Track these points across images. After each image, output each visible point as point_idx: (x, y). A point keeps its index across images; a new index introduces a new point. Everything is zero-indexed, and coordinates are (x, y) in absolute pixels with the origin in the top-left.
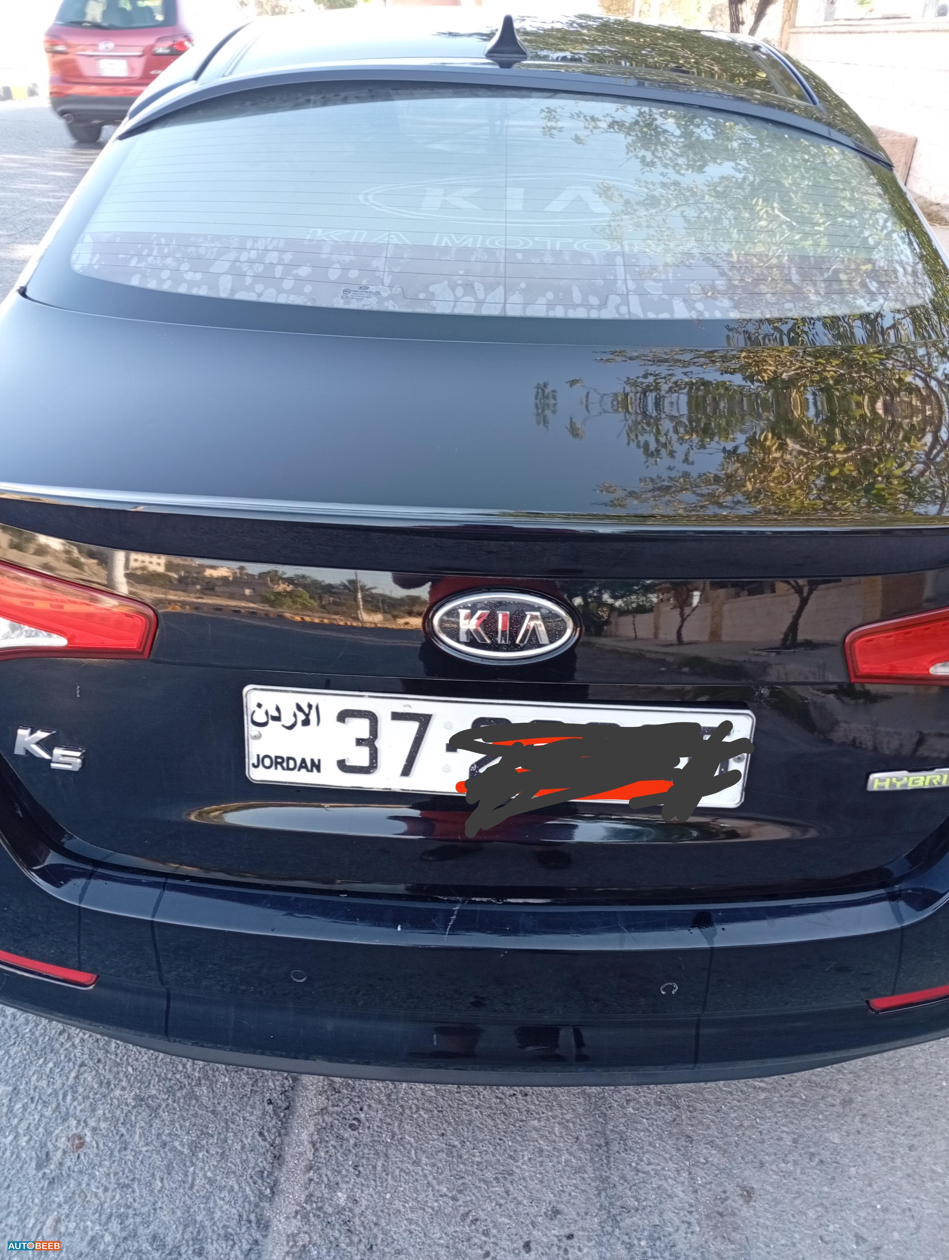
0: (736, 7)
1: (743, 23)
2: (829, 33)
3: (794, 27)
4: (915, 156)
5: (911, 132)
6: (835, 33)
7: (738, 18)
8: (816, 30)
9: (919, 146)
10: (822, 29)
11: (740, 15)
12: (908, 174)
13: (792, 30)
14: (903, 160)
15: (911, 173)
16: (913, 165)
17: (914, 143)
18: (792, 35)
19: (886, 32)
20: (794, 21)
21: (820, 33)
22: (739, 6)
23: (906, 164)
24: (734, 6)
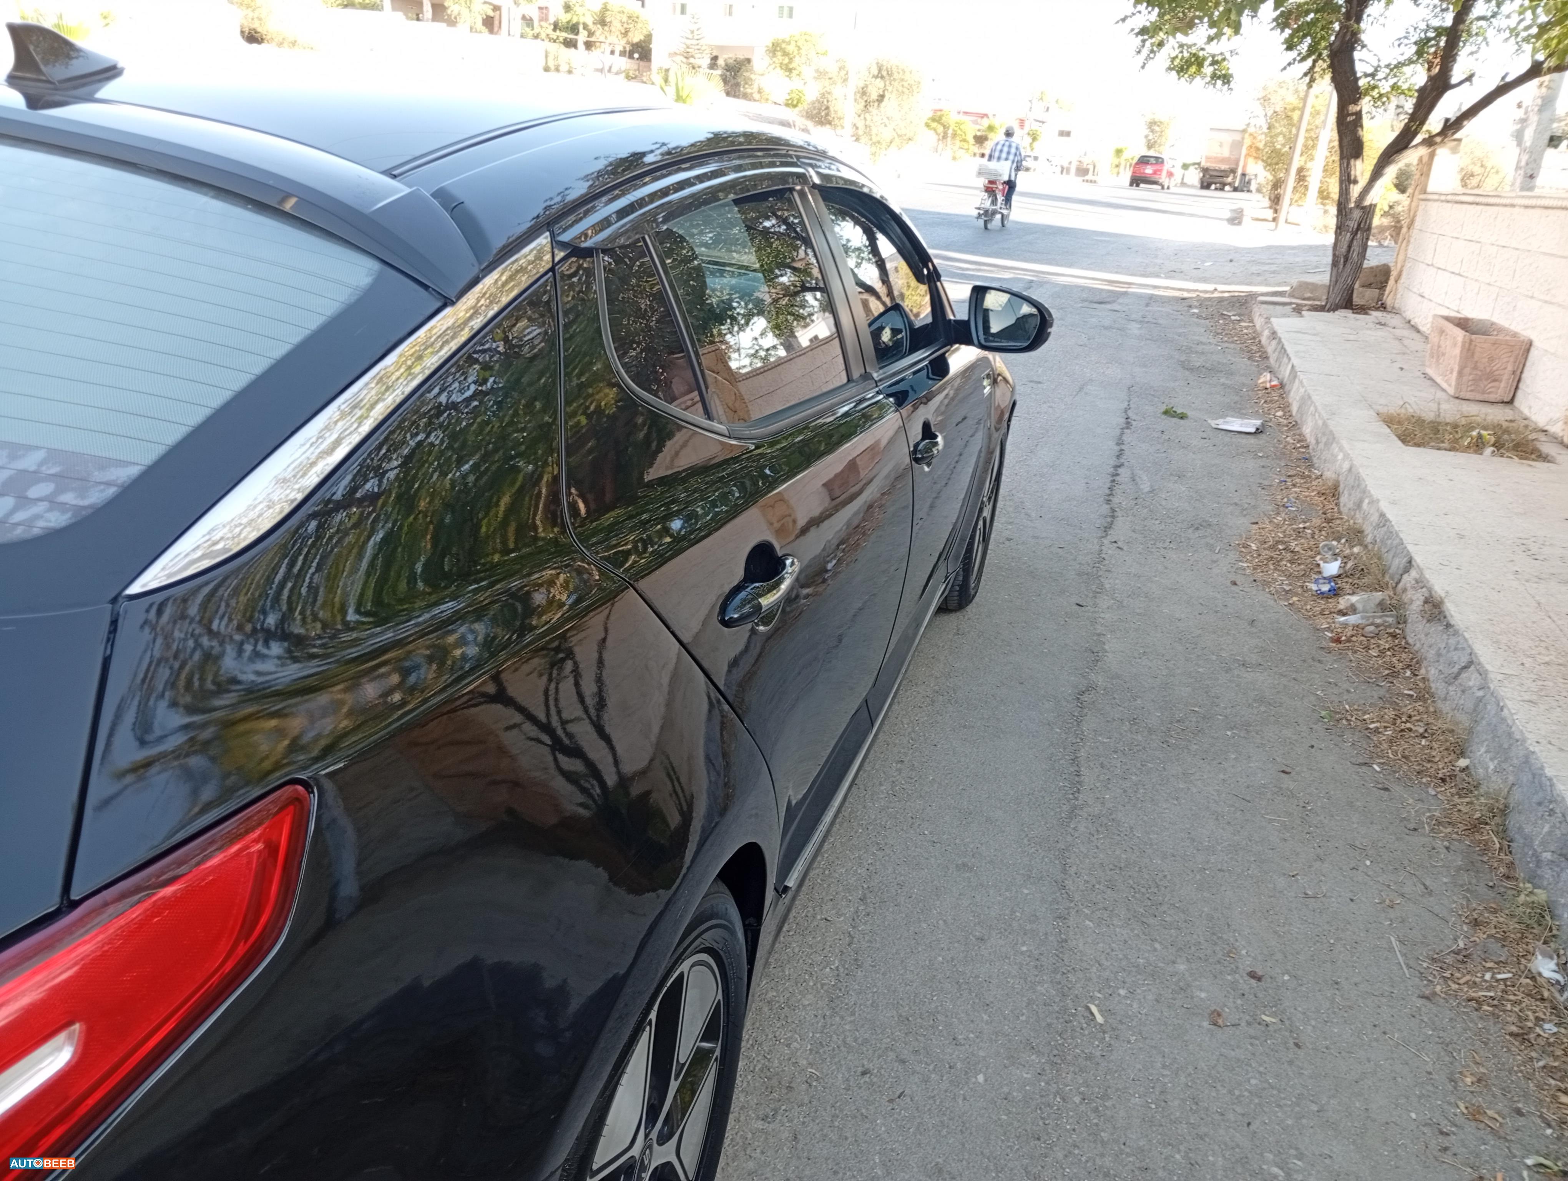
0: (1348, 164)
1: (1355, 182)
2: (1457, 202)
3: (1425, 192)
4: (1528, 364)
5: (1525, 331)
6: (1462, 203)
7: (1349, 175)
8: (1443, 198)
9: (1534, 353)
10: (1449, 198)
11: (1353, 173)
12: (1517, 388)
13: (1423, 196)
14: (1510, 368)
15: (1521, 385)
16: (1524, 376)
17: (1529, 346)
18: (1422, 203)
19: (1513, 206)
20: (1426, 186)
21: (1448, 202)
22: (1352, 162)
23: (1514, 372)
24: (1345, 161)
